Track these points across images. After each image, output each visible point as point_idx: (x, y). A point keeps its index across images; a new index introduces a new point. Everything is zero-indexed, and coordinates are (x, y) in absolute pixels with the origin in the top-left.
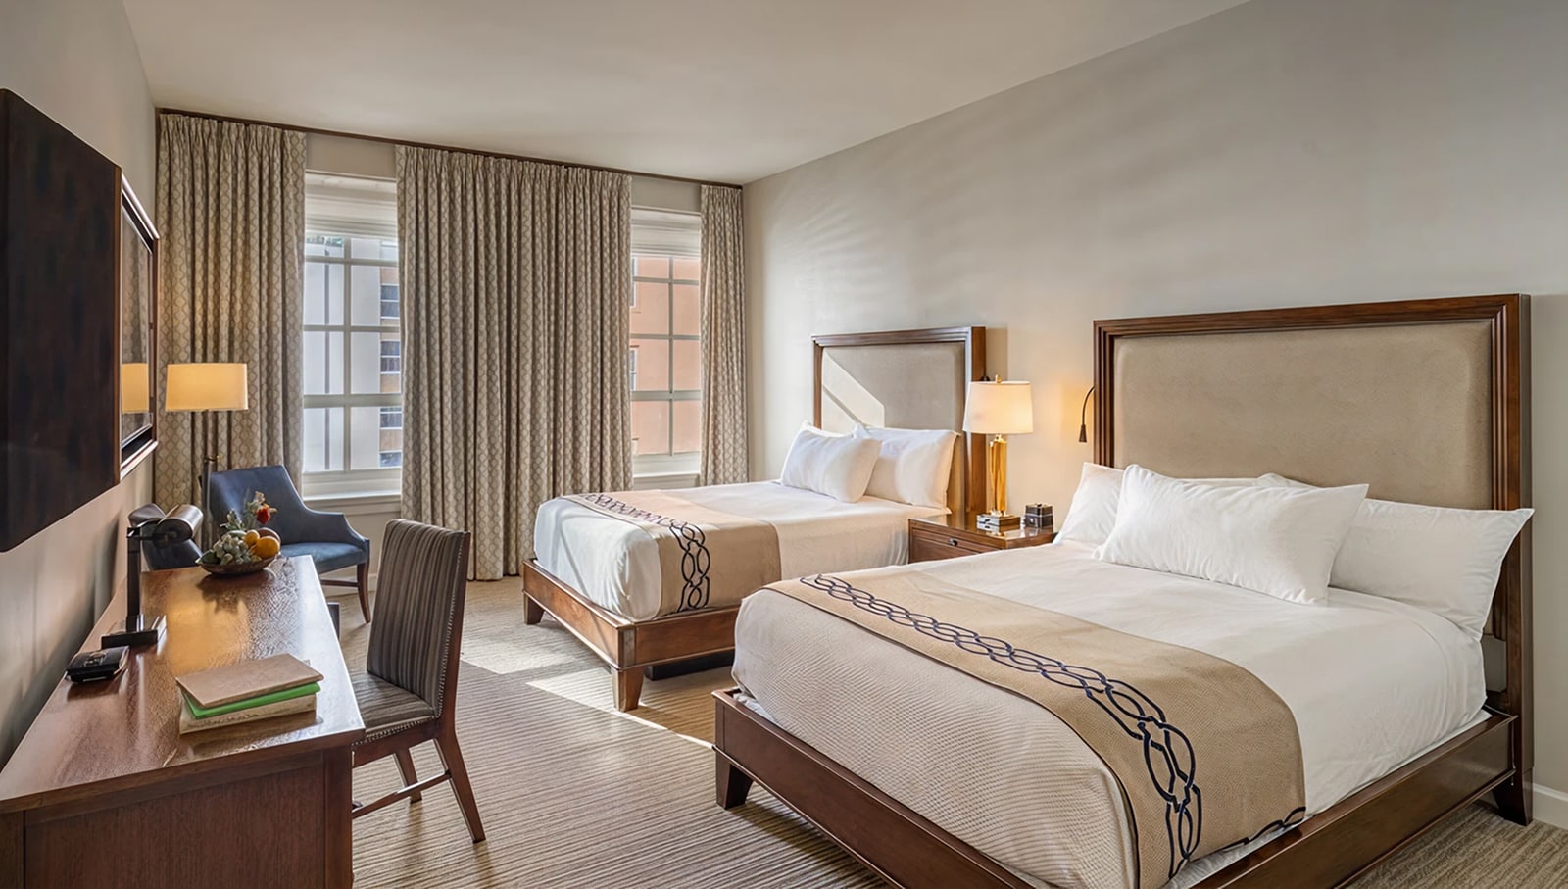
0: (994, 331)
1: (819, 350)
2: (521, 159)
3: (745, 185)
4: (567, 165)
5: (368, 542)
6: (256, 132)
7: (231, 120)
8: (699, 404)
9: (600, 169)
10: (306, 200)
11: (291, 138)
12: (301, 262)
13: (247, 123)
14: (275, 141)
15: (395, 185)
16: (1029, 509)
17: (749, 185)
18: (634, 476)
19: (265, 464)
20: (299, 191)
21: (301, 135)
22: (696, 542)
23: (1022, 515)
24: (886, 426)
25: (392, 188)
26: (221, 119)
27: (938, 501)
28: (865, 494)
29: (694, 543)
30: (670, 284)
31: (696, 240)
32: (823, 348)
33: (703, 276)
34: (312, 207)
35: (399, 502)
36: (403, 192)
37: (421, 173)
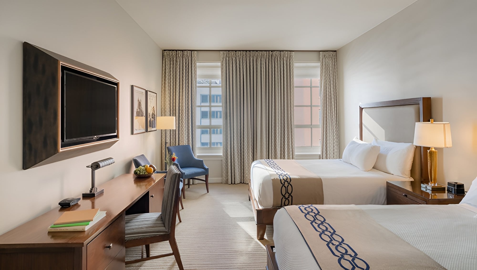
0: (435, 99)
1: (361, 109)
2: (257, 51)
3: (337, 50)
4: (272, 51)
5: (208, 169)
6: (185, 53)
7: (179, 50)
8: (320, 130)
9: (283, 51)
10: (197, 70)
11: (193, 53)
12: (196, 88)
13: (183, 51)
14: (189, 55)
15: (220, 63)
16: (449, 184)
17: (338, 50)
18: (296, 154)
19: (187, 144)
20: (195, 68)
21: (196, 52)
22: (288, 181)
23: (446, 186)
24: (385, 140)
25: (219, 64)
26: (176, 51)
27: (406, 175)
28: (373, 168)
29: (287, 182)
30: (311, 88)
31: (318, 72)
32: (363, 108)
33: (321, 84)
34: (199, 72)
35: (222, 157)
36: (222, 65)
37: (227, 59)
